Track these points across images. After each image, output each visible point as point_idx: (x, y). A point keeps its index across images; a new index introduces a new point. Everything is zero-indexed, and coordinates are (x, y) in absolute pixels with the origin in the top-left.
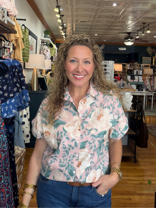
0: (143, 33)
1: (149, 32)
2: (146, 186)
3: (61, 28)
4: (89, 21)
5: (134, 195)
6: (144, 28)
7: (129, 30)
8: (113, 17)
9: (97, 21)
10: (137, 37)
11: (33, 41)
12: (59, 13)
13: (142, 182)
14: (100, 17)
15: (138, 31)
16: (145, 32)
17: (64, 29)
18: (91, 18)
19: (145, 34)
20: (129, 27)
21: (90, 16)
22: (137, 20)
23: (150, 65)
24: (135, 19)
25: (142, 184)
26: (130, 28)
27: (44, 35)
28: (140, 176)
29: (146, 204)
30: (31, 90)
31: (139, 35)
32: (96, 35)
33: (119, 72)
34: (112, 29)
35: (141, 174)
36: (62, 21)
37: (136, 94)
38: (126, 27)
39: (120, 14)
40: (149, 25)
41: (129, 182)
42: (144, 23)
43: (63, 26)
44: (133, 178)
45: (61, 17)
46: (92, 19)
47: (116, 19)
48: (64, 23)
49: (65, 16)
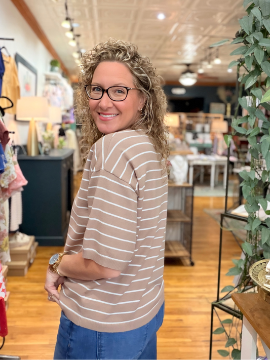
0: (209, 63)
1: (217, 61)
3: (76, 55)
6: (210, 55)
7: (188, 59)
8: (160, 37)
10: (201, 71)
11: (30, 77)
12: (72, 30)
13: (201, 295)
14: (138, 37)
15: (202, 60)
16: (212, 63)
20: (187, 55)
22: (199, 41)
23: (222, 116)
24: (196, 42)
25: (200, 297)
26: (188, 57)
27: (49, 67)
28: (199, 287)
31: (204, 67)
33: (173, 128)
34: (159, 59)
35: (200, 283)
36: (78, 44)
38: (182, 54)
39: (172, 31)
40: (218, 50)
41: (181, 295)
42: (211, 48)
43: (79, 52)
45: (76, 38)
47: (165, 41)
48: (82, 48)
49: (83, 36)
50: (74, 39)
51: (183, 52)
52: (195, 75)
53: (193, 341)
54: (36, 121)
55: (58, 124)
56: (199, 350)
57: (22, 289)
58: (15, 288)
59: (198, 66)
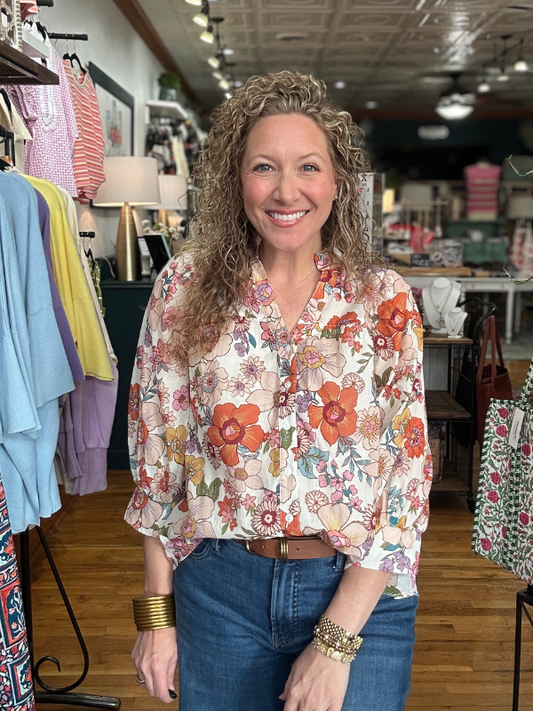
0: (503, 71)
1: (521, 67)
2: (505, 586)
3: (214, 63)
4: (312, 36)
5: (463, 615)
6: (505, 53)
7: (454, 63)
8: (394, 19)
9: (341, 37)
10: (484, 88)
11: (120, 113)
12: (205, 10)
13: (490, 572)
14: (348, 19)
15: (486, 64)
16: (508, 70)
17: (226, 66)
18: (318, 24)
19: (510, 75)
20: (453, 54)
21: (315, 19)
24: (474, 25)
25: (489, 579)
26: (456, 58)
27: (157, 90)
29: (501, 643)
30: (117, 278)
31: (489, 79)
32: (340, 85)
33: (423, 213)
34: (391, 64)
36: (217, 38)
37: (479, 287)
38: (442, 53)
39: (419, 7)
40: (522, 41)
41: (446, 574)
42: (506, 37)
43: (220, 56)
44: (462, 560)
45: (214, 25)
46: (320, 29)
47: (405, 25)
48: (225, 47)
49: (226, 21)
50: (210, 30)
51: (444, 48)
52: (470, 98)
53: (474, 671)
54: (133, 207)
55: (178, 211)
56: (490, 688)
57: (116, 559)
58: (100, 557)
59: (480, 79)
